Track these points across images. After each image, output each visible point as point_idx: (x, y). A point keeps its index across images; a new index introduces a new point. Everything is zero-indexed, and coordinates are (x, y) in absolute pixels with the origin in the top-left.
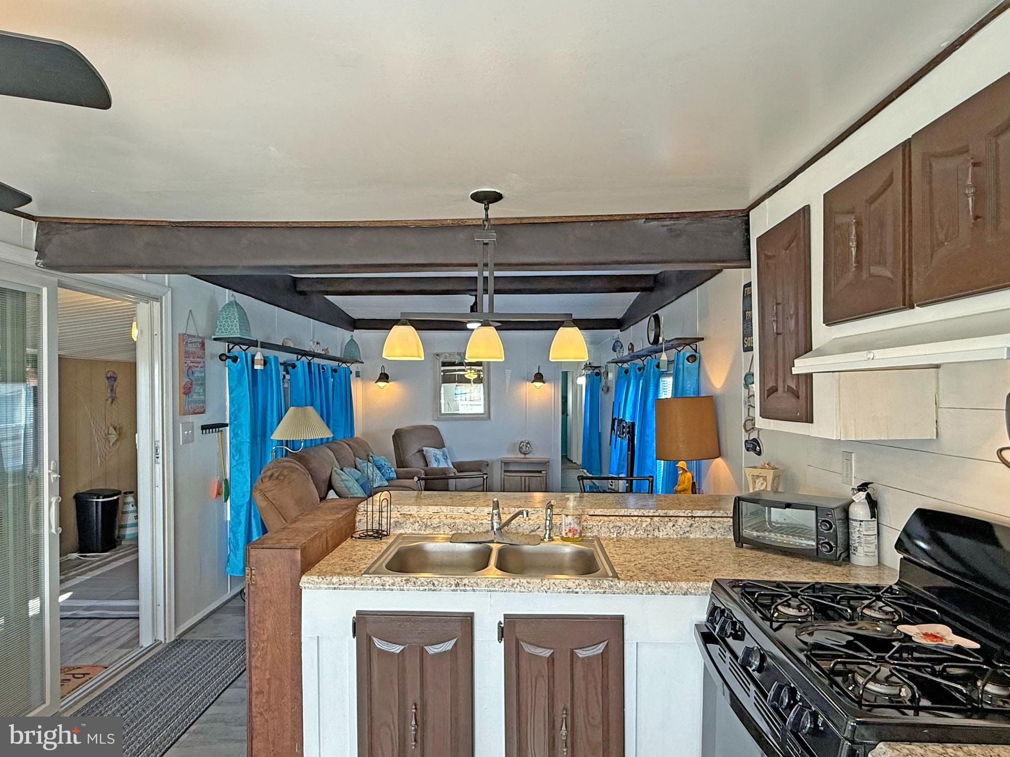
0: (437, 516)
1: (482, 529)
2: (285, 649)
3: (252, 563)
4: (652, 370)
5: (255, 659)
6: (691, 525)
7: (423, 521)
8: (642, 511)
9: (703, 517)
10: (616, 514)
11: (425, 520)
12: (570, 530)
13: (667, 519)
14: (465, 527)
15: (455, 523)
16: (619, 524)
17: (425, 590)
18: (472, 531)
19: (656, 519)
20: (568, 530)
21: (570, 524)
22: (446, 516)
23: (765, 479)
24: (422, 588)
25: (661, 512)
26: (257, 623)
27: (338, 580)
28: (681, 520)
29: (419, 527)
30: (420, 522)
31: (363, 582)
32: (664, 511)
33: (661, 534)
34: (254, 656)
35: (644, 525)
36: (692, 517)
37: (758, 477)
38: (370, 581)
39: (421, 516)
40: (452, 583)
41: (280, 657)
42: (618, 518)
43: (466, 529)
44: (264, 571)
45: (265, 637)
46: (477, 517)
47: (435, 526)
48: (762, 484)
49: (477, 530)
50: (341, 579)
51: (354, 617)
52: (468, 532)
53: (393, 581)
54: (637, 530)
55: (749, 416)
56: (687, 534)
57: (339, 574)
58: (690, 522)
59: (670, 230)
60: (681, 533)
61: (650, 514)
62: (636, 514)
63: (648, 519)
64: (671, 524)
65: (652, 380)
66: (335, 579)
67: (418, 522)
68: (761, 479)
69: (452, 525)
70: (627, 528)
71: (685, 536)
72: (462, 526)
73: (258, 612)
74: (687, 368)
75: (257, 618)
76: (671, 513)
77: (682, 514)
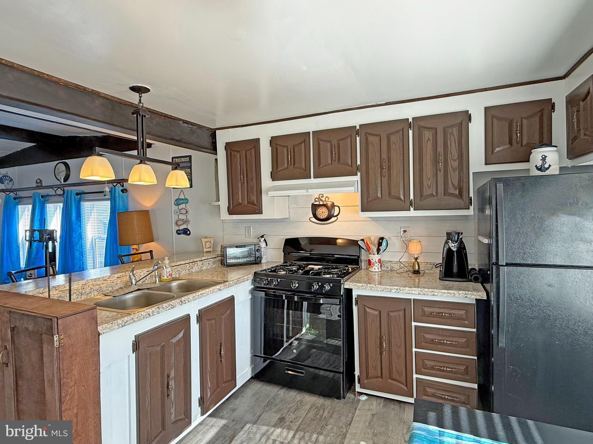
0: (87, 286)
1: (117, 287)
2: (88, 384)
3: (60, 329)
4: (73, 197)
5: (65, 404)
6: (203, 264)
7: (79, 291)
8: (185, 261)
9: (205, 260)
10: (176, 265)
11: (81, 290)
12: (169, 275)
13: (194, 263)
14: (107, 289)
15: (101, 287)
16: (179, 269)
17: (169, 309)
18: (112, 290)
19: (190, 264)
20: (168, 275)
21: (170, 271)
22: (93, 285)
23: (210, 242)
24: (168, 309)
25: (191, 261)
26: (65, 376)
27: (121, 321)
28: (198, 262)
29: (77, 296)
30: (77, 293)
31: (137, 317)
32: (193, 260)
33: (194, 270)
34: (64, 402)
35: (188, 268)
36: (202, 260)
37: (207, 242)
38: (140, 315)
39: (76, 288)
40: (178, 301)
41: (85, 391)
42: (177, 266)
43: (108, 290)
44: (70, 333)
45: (72, 383)
46: (112, 281)
47: (88, 292)
48: (209, 245)
49: (114, 289)
50: (123, 320)
51: (133, 341)
52: (109, 291)
53: (152, 311)
54: (185, 271)
55: (179, 218)
56: (202, 268)
57: (120, 318)
58: (201, 262)
59: (190, 129)
60: (200, 268)
61: (188, 262)
62: (183, 263)
63: (188, 265)
64: (196, 265)
65: (73, 203)
66: (120, 321)
67: (76, 293)
68: (209, 242)
69: (99, 289)
70: (182, 270)
71: (201, 269)
72: (105, 288)
73: (66, 366)
74: (121, 196)
75: (65, 372)
76: (195, 260)
77: (198, 260)
